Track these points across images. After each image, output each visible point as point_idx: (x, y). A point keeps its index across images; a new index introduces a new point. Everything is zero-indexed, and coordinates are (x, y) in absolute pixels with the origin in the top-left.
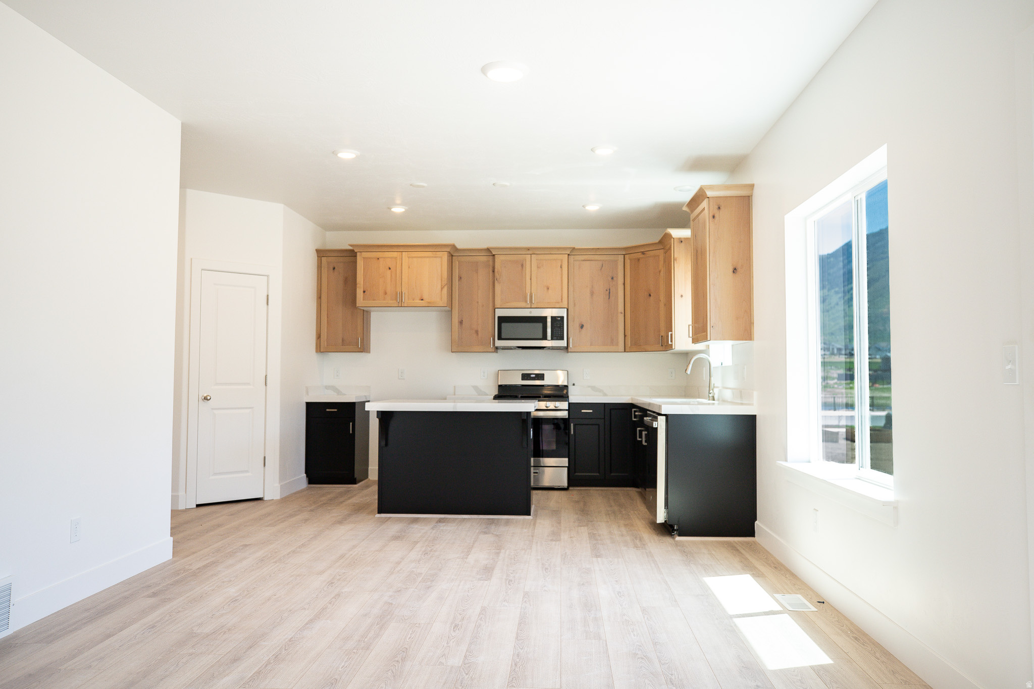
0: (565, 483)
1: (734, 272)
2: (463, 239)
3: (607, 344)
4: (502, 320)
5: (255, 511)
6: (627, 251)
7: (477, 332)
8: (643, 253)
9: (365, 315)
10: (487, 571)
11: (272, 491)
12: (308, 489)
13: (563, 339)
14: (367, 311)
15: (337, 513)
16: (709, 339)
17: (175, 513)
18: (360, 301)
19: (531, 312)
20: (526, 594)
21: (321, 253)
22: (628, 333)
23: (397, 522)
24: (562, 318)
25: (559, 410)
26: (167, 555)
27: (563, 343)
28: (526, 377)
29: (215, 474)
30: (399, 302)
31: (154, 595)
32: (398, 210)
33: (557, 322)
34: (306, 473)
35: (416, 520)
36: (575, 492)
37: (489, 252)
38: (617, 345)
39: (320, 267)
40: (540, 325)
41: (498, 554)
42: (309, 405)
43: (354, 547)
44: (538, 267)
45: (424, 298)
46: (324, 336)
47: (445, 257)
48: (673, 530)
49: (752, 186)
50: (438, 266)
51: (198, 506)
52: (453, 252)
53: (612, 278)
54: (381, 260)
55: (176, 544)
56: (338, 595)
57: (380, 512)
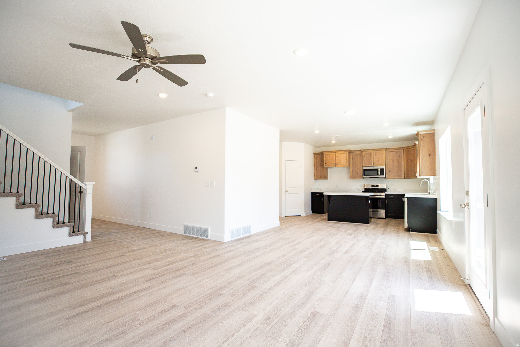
0: (384, 217)
1: (429, 156)
2: (353, 148)
3: (398, 176)
4: (365, 170)
5: (299, 218)
6: (404, 148)
7: (357, 173)
8: (410, 149)
9: (327, 170)
10: (351, 234)
11: (303, 214)
12: (312, 214)
13: (383, 175)
14: (327, 169)
15: (318, 220)
16: (421, 175)
17: (280, 217)
18: (325, 166)
19: (373, 168)
20: (358, 240)
21: (315, 154)
22: (405, 173)
23: (332, 223)
24: (383, 169)
25: (382, 195)
26: (279, 225)
27: (384, 176)
28: (373, 186)
29: (289, 209)
30: (335, 166)
31: (276, 231)
32: (333, 142)
33: (382, 170)
34: (312, 210)
35: (337, 223)
36: (387, 220)
37: (361, 151)
38: (402, 177)
39: (314, 157)
40: (376, 171)
41: (355, 231)
42: (312, 193)
43: (320, 227)
44: (376, 155)
45: (342, 164)
46: (316, 175)
47: (347, 153)
48: (410, 230)
49: (435, 130)
50: (346, 155)
51: (286, 216)
52: (350, 152)
53: (400, 157)
54: (330, 155)
55: (280, 223)
56: (313, 235)
57: (328, 220)
